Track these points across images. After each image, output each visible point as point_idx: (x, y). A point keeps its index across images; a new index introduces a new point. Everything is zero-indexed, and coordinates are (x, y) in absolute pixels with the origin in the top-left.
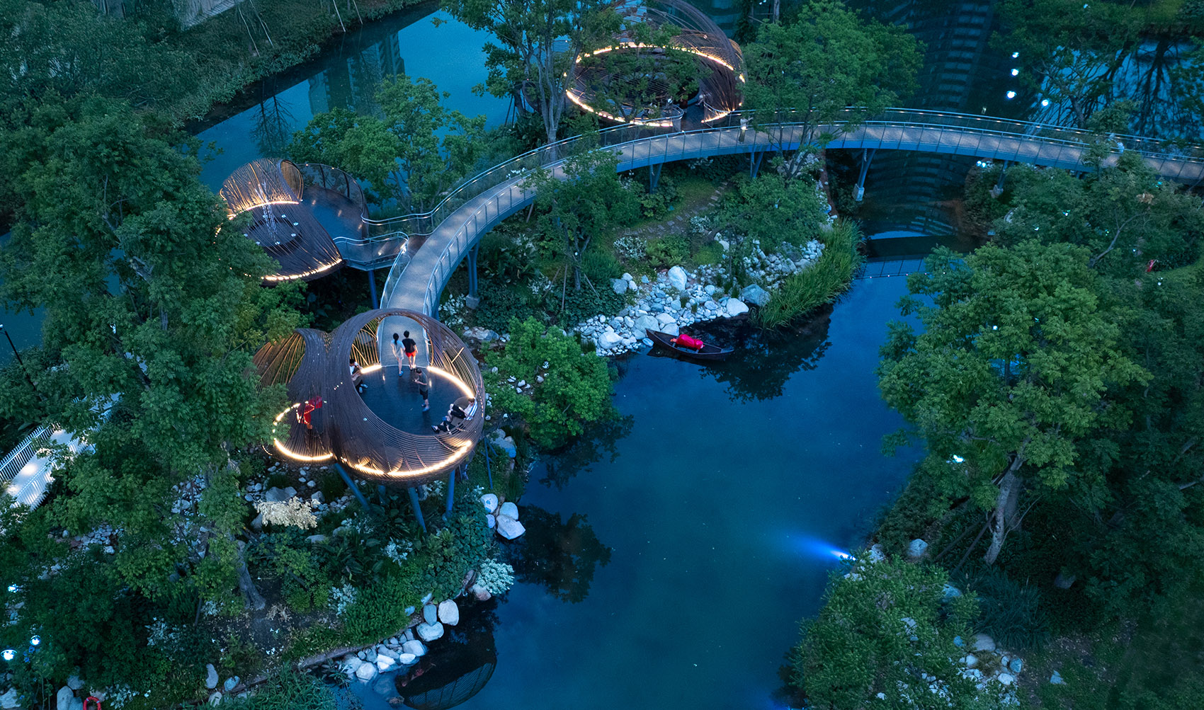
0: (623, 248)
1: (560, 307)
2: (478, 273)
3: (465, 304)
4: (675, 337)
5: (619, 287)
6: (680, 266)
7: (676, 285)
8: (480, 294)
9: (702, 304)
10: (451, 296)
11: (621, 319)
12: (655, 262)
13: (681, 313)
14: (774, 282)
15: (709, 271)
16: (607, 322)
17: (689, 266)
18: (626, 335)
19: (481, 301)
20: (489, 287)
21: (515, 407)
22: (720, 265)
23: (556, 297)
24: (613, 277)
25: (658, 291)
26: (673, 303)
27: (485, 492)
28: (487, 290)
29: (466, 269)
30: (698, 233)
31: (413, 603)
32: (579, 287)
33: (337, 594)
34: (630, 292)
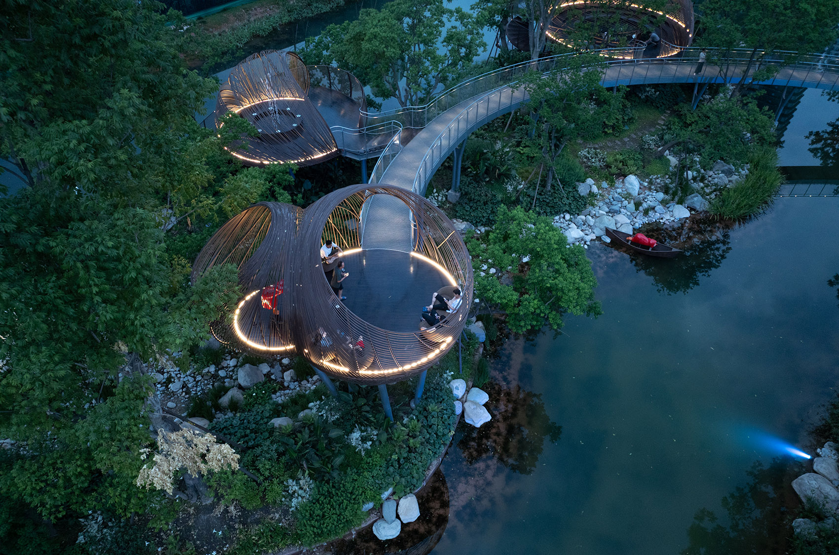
0: (586, 157)
1: (531, 204)
2: (462, 171)
3: (446, 198)
4: (630, 236)
5: (583, 189)
6: (635, 175)
7: (631, 191)
8: (461, 190)
9: (653, 208)
10: (435, 190)
11: (583, 217)
12: (614, 170)
13: (635, 215)
14: (711, 193)
15: (658, 181)
16: (570, 220)
17: (641, 177)
18: (587, 232)
19: (462, 196)
20: (470, 183)
21: (498, 297)
22: (667, 177)
23: (529, 196)
24: (578, 181)
25: (616, 195)
26: (629, 206)
27: (454, 377)
28: (468, 186)
29: (450, 168)
30: (649, 148)
31: (373, 499)
32: (549, 188)
33: (293, 486)
34: (592, 195)
